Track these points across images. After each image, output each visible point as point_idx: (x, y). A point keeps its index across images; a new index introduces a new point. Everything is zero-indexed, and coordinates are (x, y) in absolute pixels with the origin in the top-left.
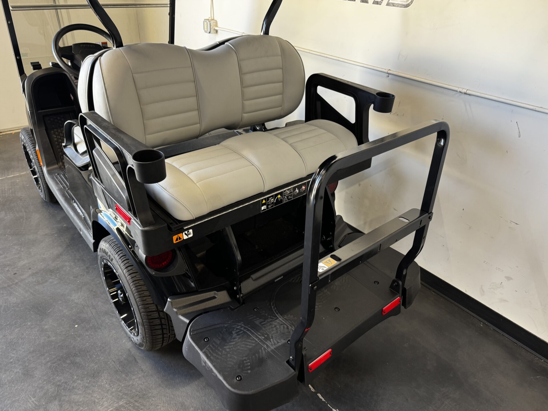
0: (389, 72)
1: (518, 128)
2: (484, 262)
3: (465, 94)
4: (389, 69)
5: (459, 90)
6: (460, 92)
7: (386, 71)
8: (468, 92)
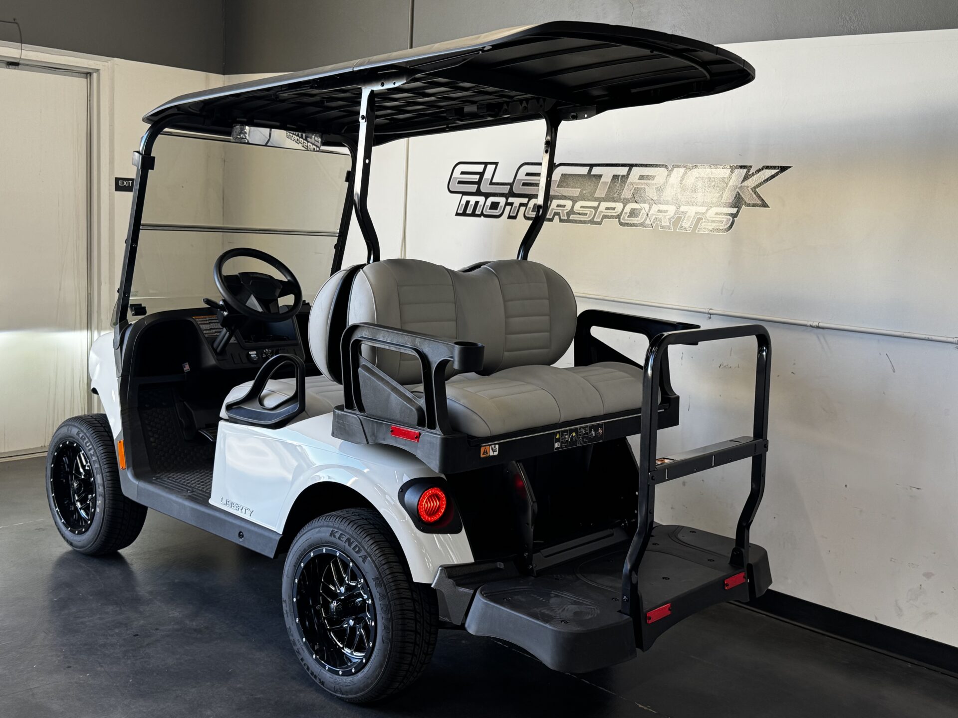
0: (711, 311)
1: (890, 361)
2: (891, 560)
3: (818, 327)
4: (710, 308)
5: (809, 323)
6: (811, 326)
7: (707, 311)
8: (821, 325)
